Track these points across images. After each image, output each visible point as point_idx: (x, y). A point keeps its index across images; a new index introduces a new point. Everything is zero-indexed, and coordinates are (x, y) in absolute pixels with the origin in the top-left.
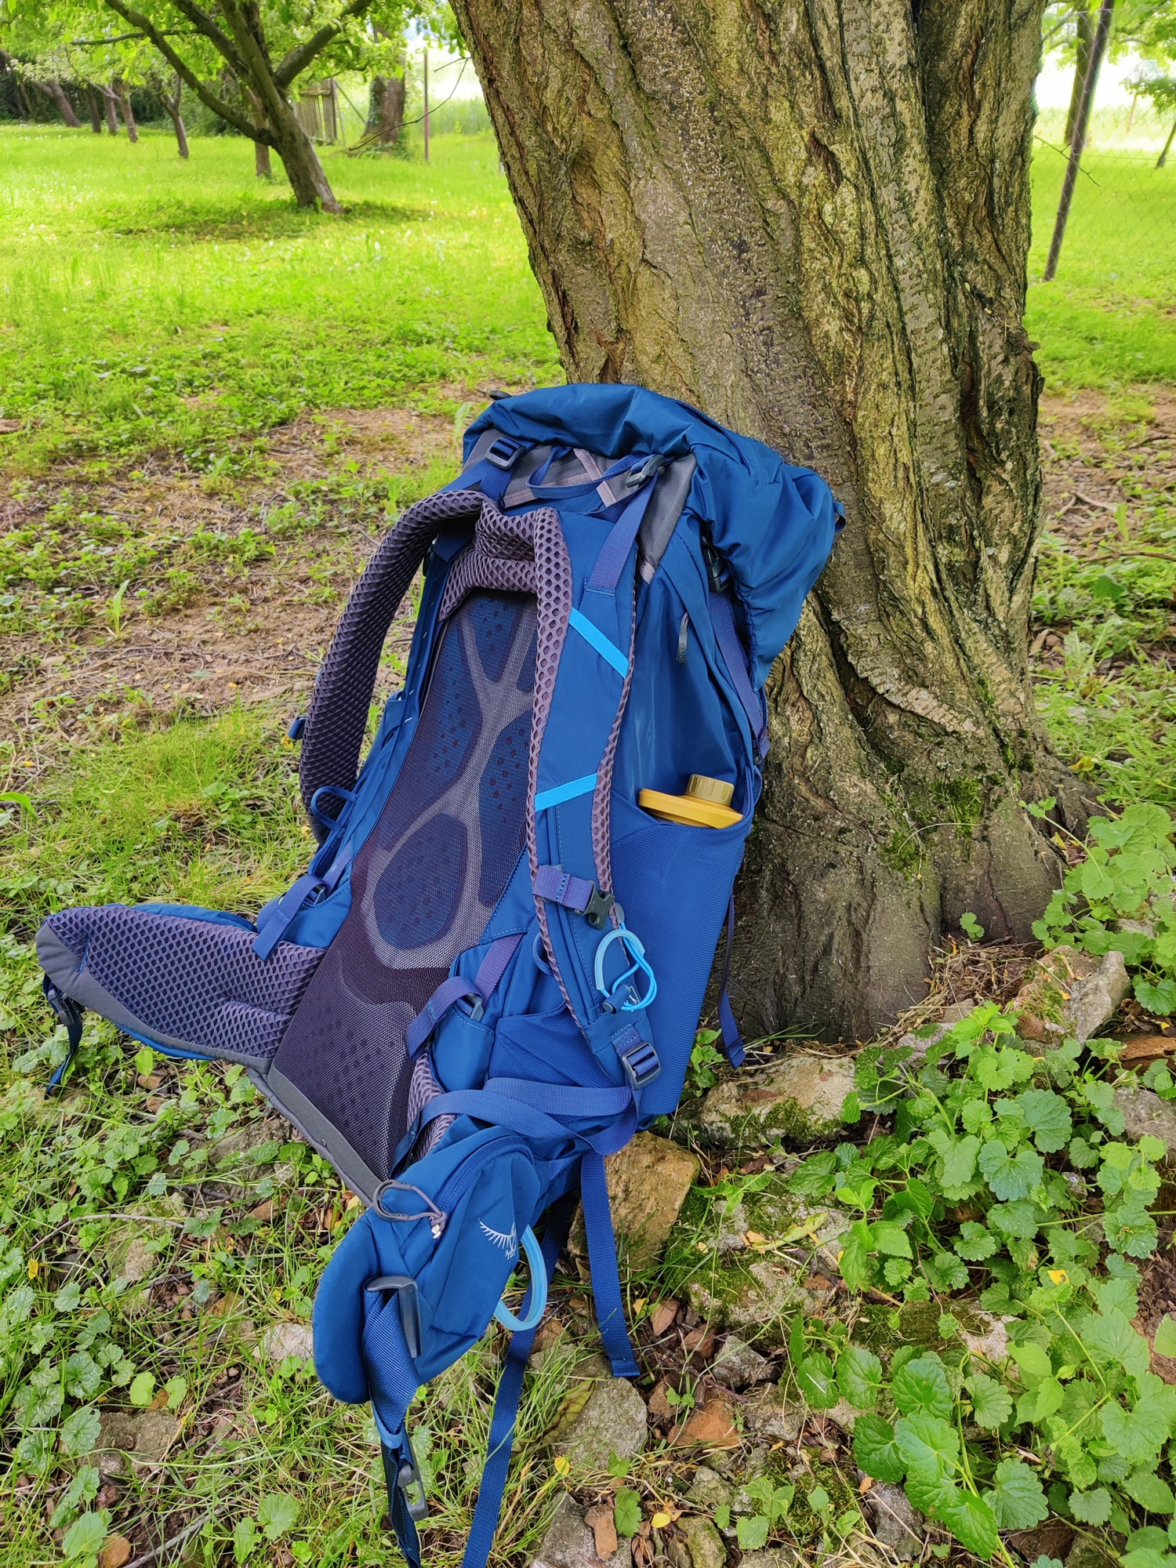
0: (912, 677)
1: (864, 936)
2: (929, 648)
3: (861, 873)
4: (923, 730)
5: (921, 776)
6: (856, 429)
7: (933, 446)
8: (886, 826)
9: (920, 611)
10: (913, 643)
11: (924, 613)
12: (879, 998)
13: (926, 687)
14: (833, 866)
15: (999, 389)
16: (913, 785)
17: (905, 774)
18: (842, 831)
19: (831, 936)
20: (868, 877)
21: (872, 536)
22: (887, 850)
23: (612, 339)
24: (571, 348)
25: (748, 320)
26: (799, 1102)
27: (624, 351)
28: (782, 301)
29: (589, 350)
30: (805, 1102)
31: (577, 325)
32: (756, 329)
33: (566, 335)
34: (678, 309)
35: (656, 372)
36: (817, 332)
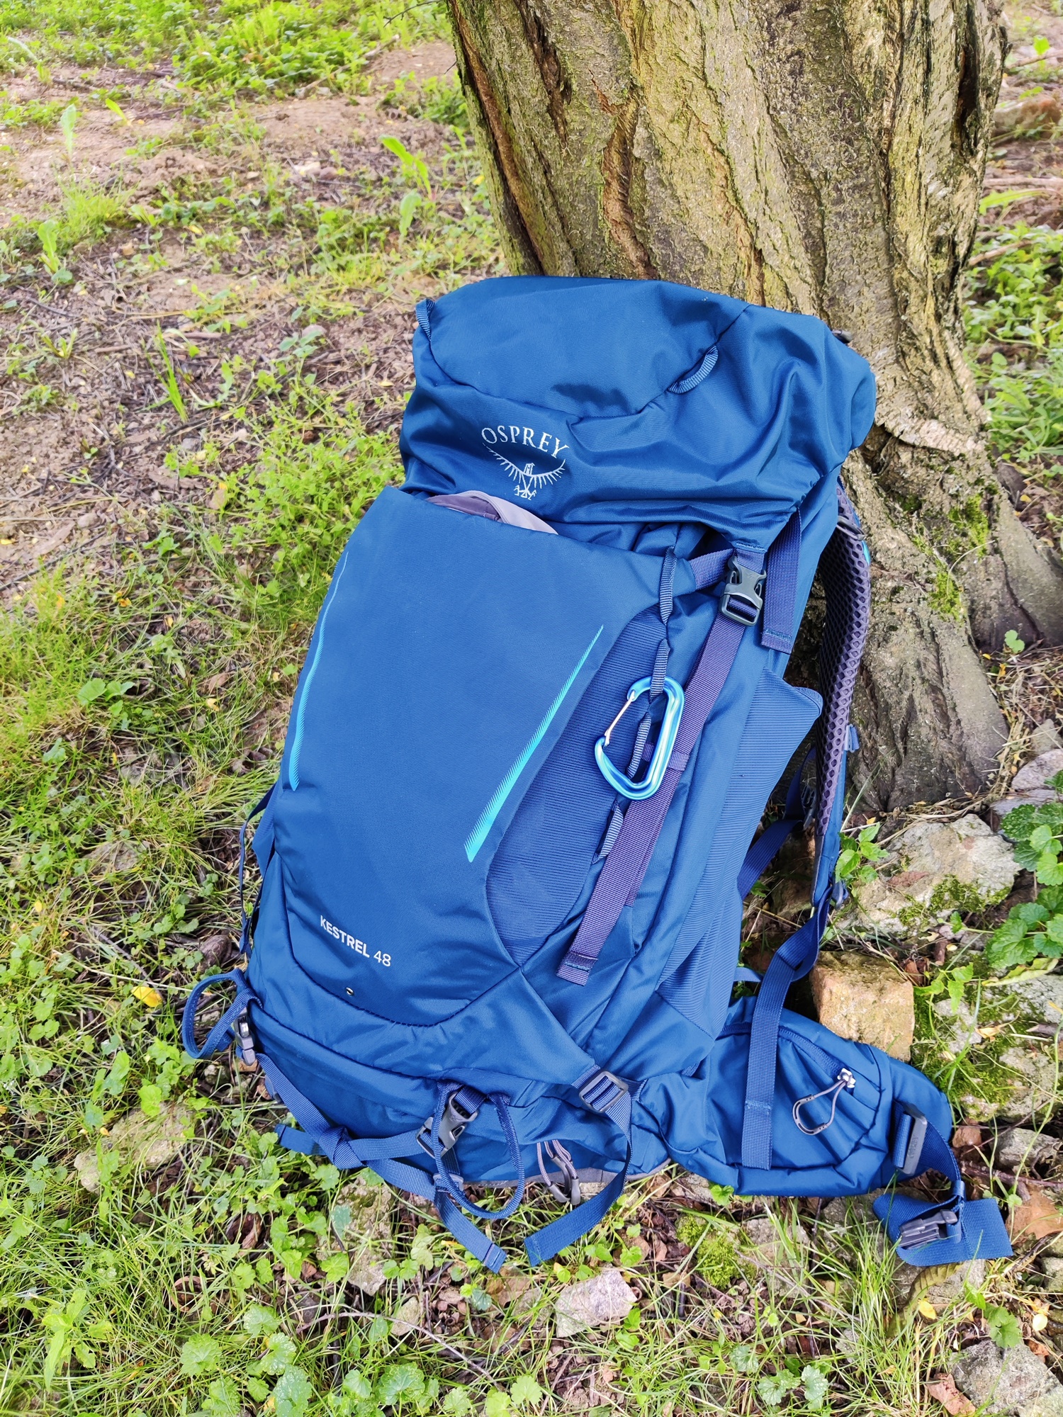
0: (924, 412)
1: (945, 690)
2: (936, 378)
3: (919, 626)
4: (934, 462)
5: (938, 508)
6: (891, 160)
7: (932, 153)
8: (929, 572)
9: (928, 340)
10: (924, 377)
11: (932, 342)
12: (977, 748)
13: (936, 418)
14: (894, 628)
15: (991, 73)
16: (934, 519)
17: (923, 511)
18: (895, 591)
19: (911, 699)
20: (927, 630)
21: (897, 276)
22: (935, 596)
23: (621, 101)
24: (553, 118)
25: (773, 45)
26: (959, 879)
27: (636, 115)
28: (821, 16)
29: (586, 119)
30: (965, 878)
31: (568, 87)
32: (783, 56)
33: (548, 102)
34: (704, 49)
35: (676, 133)
36: (859, 50)
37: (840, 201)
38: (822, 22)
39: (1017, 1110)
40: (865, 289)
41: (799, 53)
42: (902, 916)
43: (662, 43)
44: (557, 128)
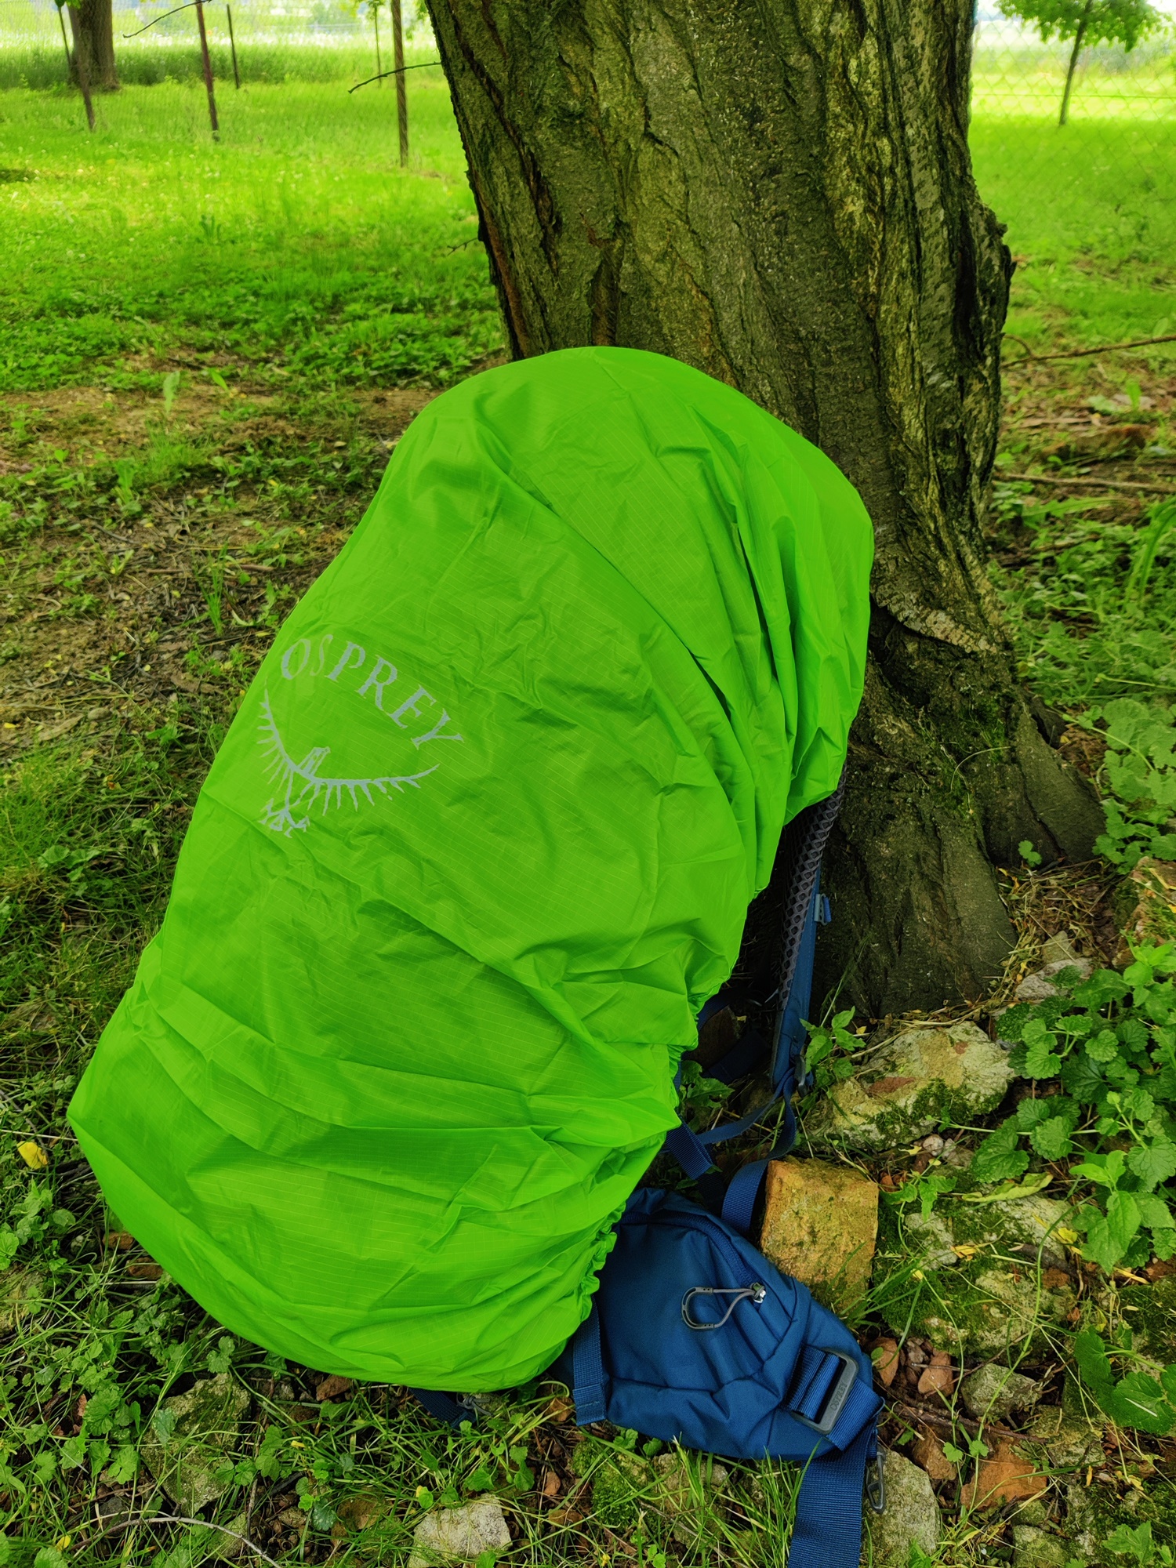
0: (930, 601)
1: (945, 887)
2: (942, 566)
3: (920, 819)
4: (942, 656)
5: (947, 705)
6: (879, 326)
7: (931, 343)
8: (933, 764)
9: (932, 526)
10: (929, 563)
11: (936, 528)
12: (979, 949)
13: (943, 609)
14: (892, 817)
15: (990, 276)
16: (941, 716)
17: (931, 706)
18: (894, 777)
19: (908, 893)
20: (928, 823)
21: (893, 448)
22: (939, 790)
23: (608, 236)
24: (546, 252)
25: (758, 205)
26: (947, 1082)
27: (622, 250)
28: (801, 179)
29: (575, 252)
30: (953, 1081)
31: (559, 221)
32: (768, 216)
33: (541, 235)
34: (687, 194)
35: (661, 272)
36: (840, 214)
37: (828, 363)
38: (804, 184)
39: (992, 1339)
40: (861, 459)
41: (783, 214)
42: (881, 1122)
43: (647, 184)
44: (550, 263)
